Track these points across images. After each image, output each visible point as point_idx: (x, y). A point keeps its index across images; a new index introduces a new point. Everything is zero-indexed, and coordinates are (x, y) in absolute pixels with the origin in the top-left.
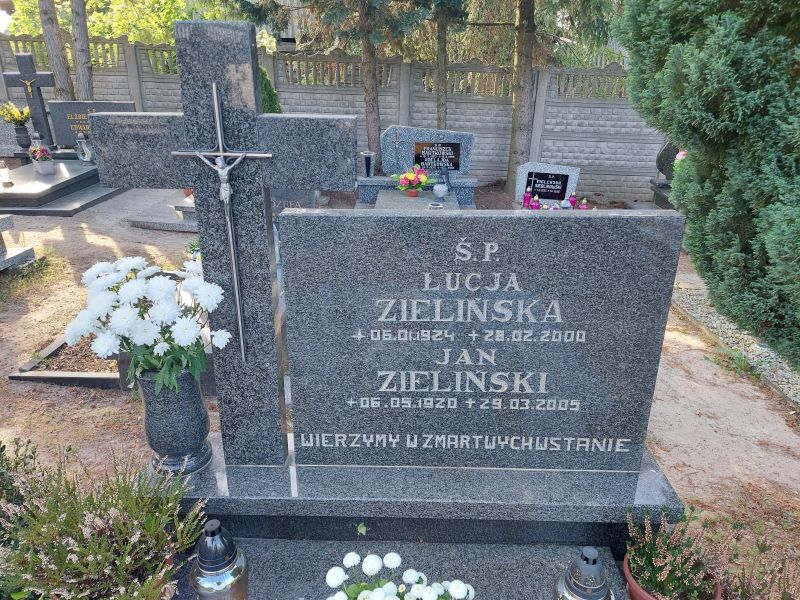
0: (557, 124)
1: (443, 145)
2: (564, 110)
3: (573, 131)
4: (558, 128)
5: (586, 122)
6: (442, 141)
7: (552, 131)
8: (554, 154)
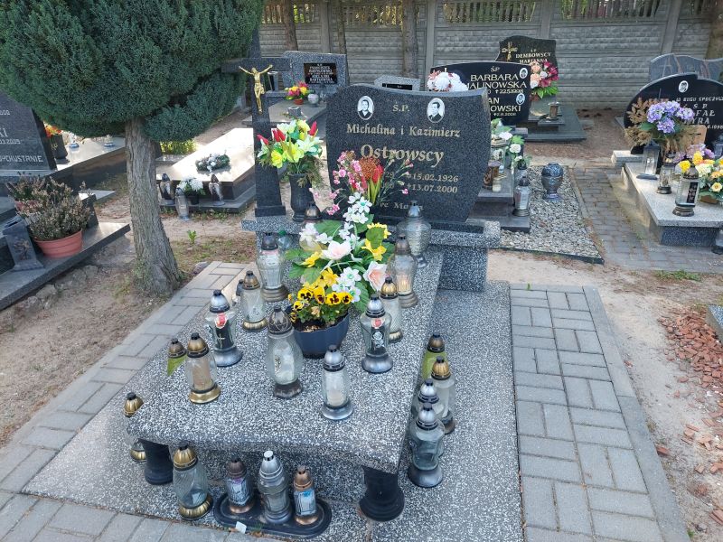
0: (447, 46)
1: (324, 65)
2: (451, 34)
4: (447, 49)
5: (470, 43)
6: (323, 62)
7: (443, 51)
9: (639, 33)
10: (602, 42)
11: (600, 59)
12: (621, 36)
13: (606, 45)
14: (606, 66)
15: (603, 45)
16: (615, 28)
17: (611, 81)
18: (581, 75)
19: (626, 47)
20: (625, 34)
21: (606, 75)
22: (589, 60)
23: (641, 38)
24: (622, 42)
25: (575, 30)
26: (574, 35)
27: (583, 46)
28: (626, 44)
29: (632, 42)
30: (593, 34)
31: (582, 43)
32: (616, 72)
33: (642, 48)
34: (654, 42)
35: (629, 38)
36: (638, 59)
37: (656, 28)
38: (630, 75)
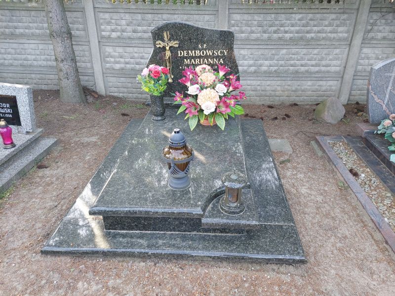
0: (113, 31)
2: (115, 16)
3: (129, 38)
4: (114, 35)
5: (140, 28)
7: (109, 37)
8: (118, 60)
9: (327, 23)
10: (286, 32)
11: (284, 51)
12: (307, 25)
13: (291, 35)
14: (291, 59)
15: (288, 36)
16: (301, 16)
17: (297, 75)
18: (264, 68)
19: (312, 38)
20: (312, 23)
21: (291, 68)
22: (273, 52)
23: (329, 29)
24: (308, 32)
25: (256, 17)
26: (255, 23)
27: (266, 36)
28: (313, 35)
29: (319, 32)
30: (277, 22)
31: (265, 32)
32: (302, 66)
33: (330, 39)
34: (343, 32)
35: (315, 28)
36: (326, 51)
37: (345, 16)
38: (317, 69)
